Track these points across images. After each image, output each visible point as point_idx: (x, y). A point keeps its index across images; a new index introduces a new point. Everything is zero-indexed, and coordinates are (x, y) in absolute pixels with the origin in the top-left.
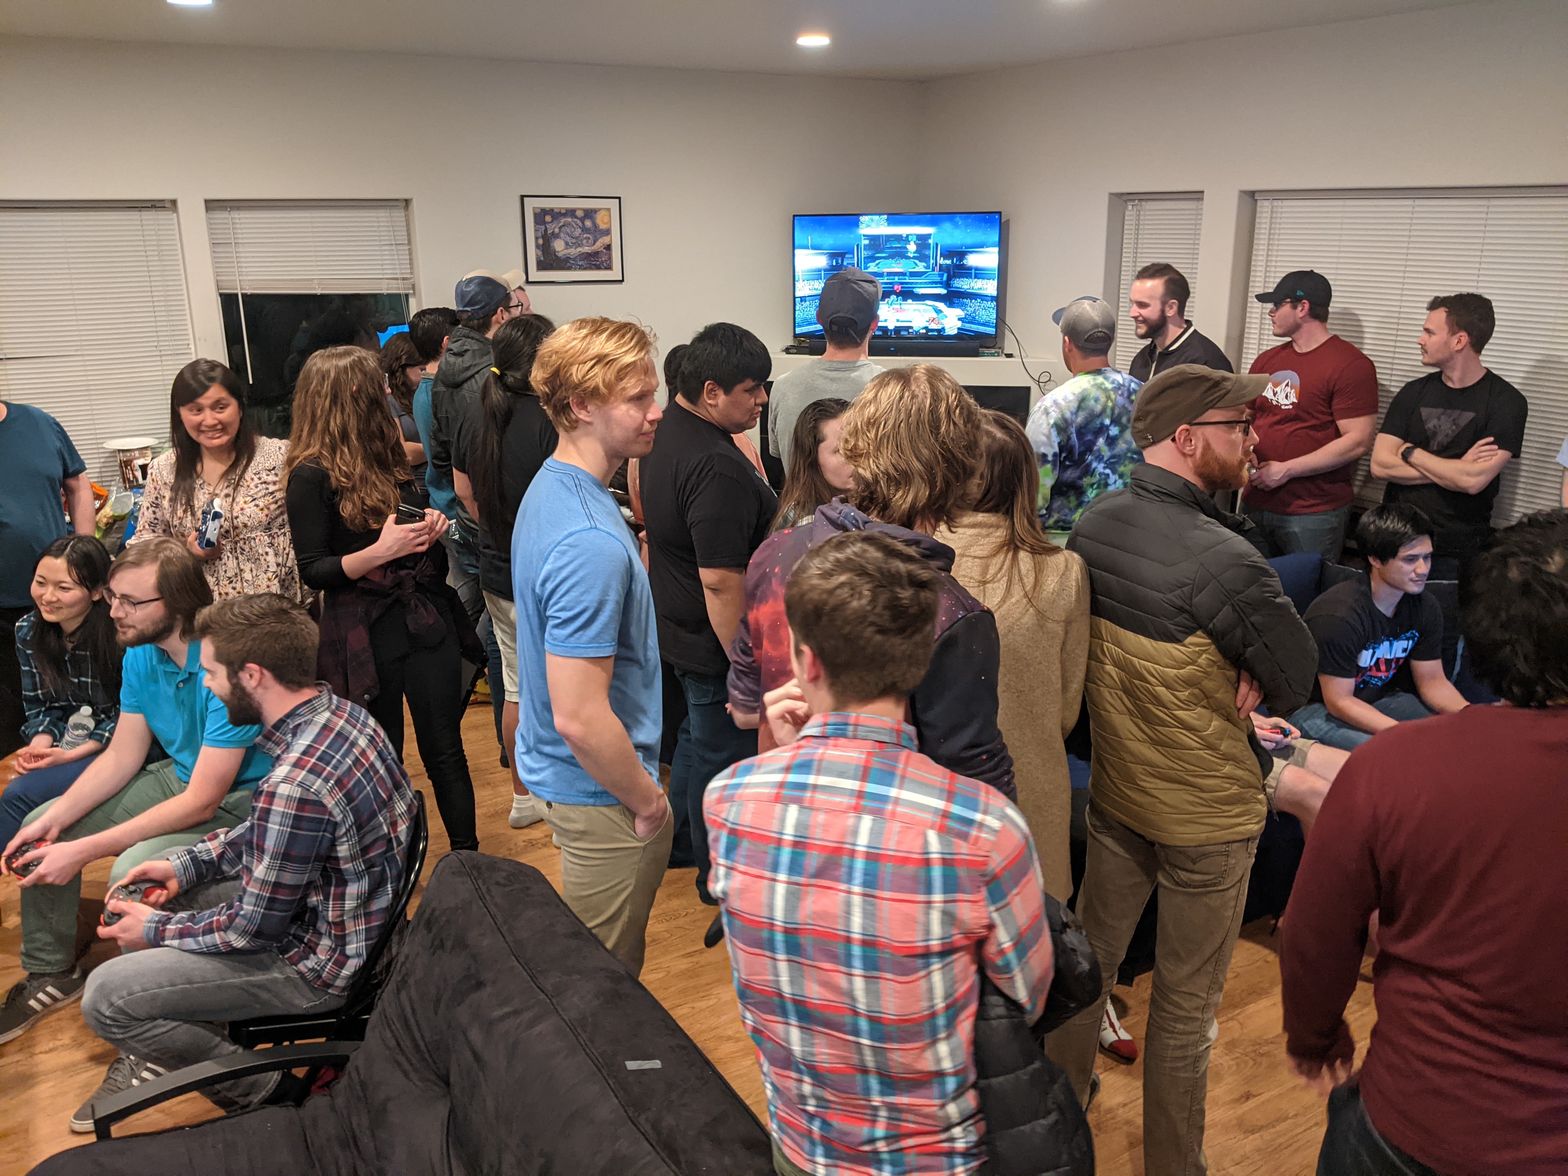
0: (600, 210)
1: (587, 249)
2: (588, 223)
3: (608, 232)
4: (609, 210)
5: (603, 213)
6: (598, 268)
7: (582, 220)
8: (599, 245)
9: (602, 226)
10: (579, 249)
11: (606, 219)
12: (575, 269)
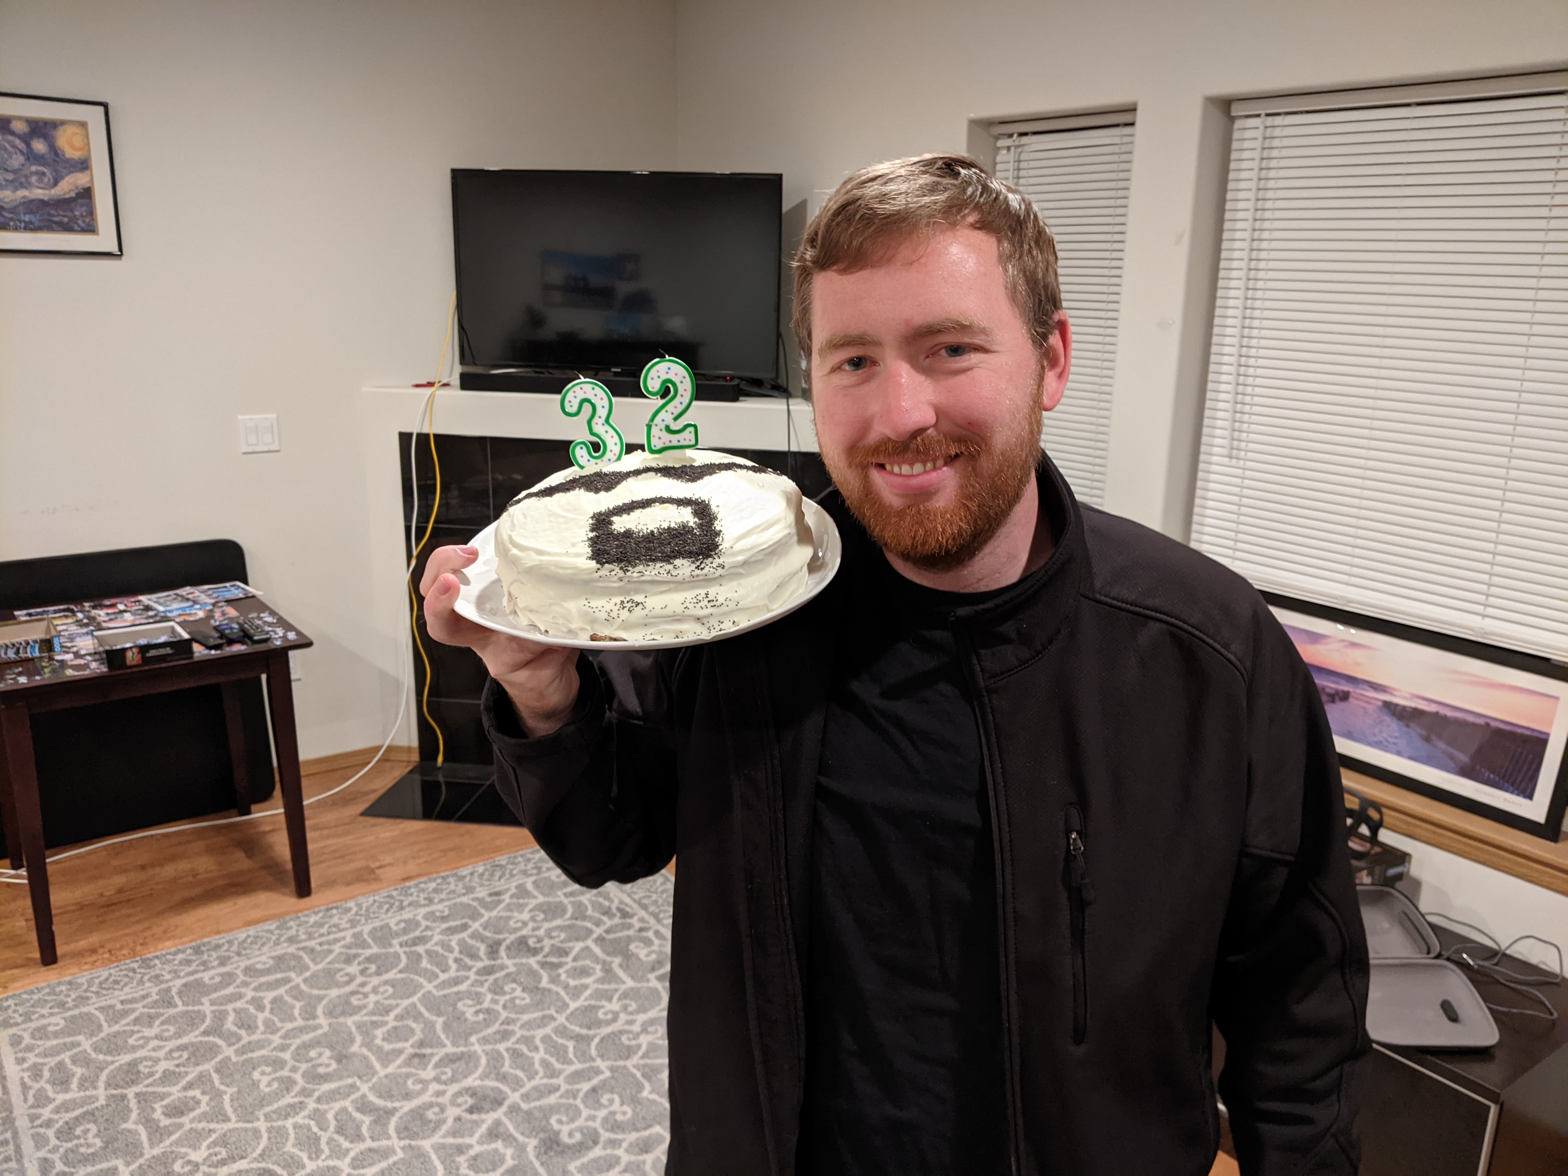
0: (63, 123)
1: (38, 194)
2: (39, 146)
3: (84, 165)
4: (83, 125)
5: (70, 130)
6: (67, 228)
7: (26, 139)
8: (68, 186)
9: (71, 153)
10: (22, 193)
11: (78, 141)
12: (16, 229)
